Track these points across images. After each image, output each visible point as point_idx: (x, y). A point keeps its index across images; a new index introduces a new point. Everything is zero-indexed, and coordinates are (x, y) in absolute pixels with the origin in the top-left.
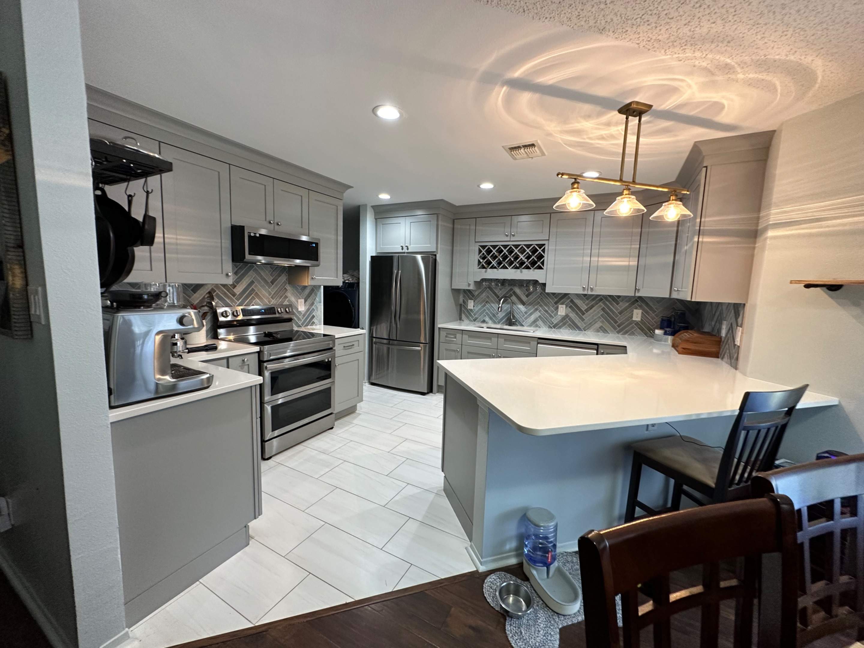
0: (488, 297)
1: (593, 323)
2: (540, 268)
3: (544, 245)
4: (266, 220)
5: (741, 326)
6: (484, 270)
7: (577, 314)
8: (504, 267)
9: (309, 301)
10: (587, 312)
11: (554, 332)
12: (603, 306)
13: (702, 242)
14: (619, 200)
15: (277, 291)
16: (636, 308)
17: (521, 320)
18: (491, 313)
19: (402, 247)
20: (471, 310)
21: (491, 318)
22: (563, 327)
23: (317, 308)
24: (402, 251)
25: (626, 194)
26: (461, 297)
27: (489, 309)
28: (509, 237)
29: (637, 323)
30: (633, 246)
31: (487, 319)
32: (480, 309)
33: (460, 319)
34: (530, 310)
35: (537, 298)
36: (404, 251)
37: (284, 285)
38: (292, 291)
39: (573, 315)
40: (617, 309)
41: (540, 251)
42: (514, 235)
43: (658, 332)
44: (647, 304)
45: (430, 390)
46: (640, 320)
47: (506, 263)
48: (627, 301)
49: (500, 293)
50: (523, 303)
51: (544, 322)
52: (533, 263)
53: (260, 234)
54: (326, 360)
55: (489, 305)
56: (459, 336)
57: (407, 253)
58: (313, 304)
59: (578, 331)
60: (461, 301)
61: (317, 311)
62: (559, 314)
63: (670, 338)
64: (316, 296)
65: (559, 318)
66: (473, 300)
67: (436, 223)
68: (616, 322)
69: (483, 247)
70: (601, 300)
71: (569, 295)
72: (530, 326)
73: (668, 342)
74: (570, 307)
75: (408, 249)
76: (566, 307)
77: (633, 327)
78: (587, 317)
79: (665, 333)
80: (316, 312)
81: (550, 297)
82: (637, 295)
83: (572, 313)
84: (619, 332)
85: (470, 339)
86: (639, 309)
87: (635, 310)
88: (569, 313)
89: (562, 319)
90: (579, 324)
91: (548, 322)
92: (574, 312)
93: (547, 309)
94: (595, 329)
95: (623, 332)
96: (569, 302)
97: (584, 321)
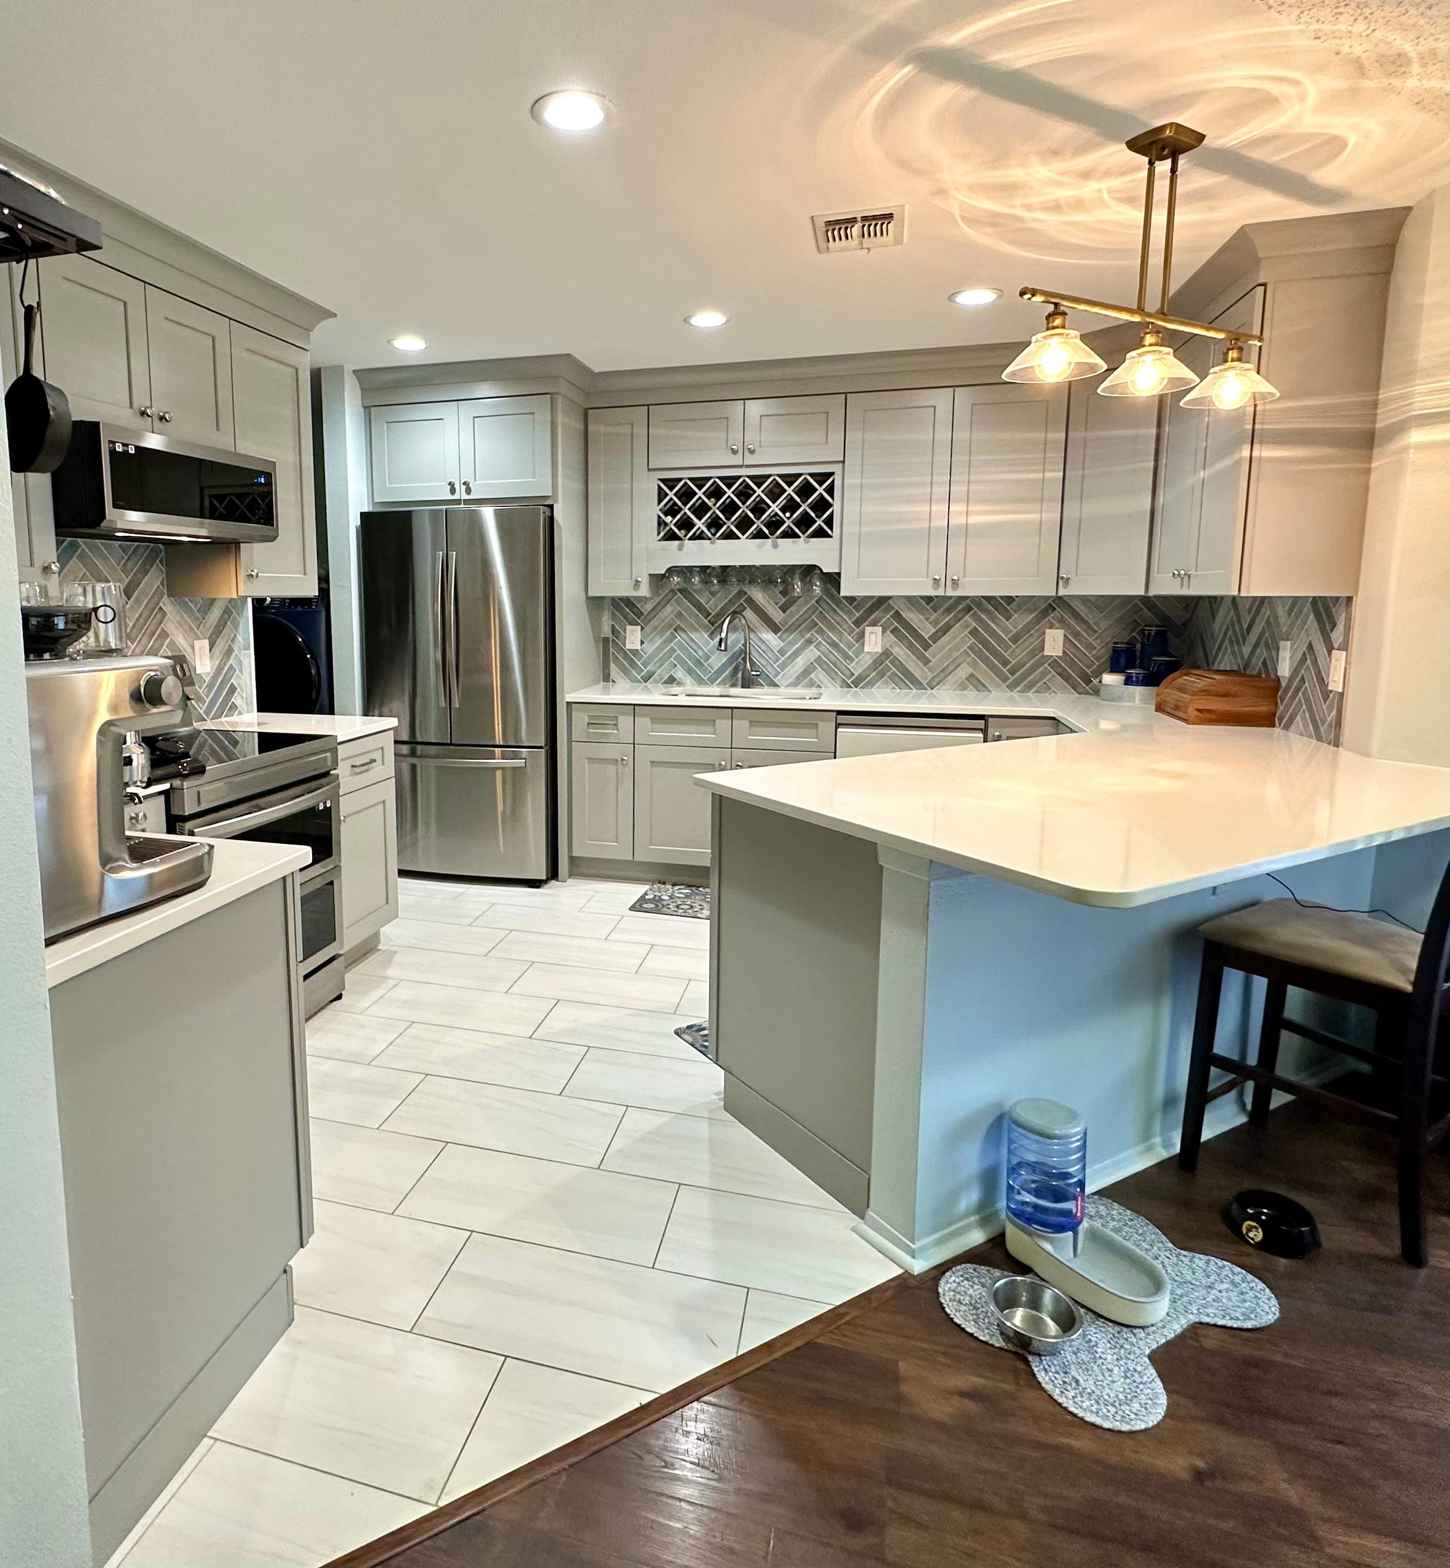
0: (680, 615)
1: (952, 668)
2: (820, 533)
3: (833, 474)
4: (131, 406)
5: (1344, 647)
6: (677, 543)
7: (910, 647)
8: (730, 536)
9: (221, 645)
10: (934, 644)
11: (856, 696)
12: (974, 624)
13: (1260, 459)
14: (1133, 358)
15: (140, 616)
16: (1052, 627)
17: (769, 671)
18: (690, 656)
19: (452, 484)
20: (635, 652)
21: (690, 671)
22: (879, 683)
23: (240, 663)
24: (451, 497)
25: (1151, 345)
26: (604, 618)
27: (683, 648)
28: (739, 455)
29: (1054, 663)
30: (1048, 475)
31: (679, 673)
32: (660, 649)
33: (607, 678)
34: (791, 644)
35: (810, 612)
36: (456, 497)
37: (156, 599)
38: (178, 618)
39: (900, 652)
40: (1006, 631)
41: (821, 490)
42: (752, 452)
43: (1109, 679)
44: (1075, 614)
45: (553, 873)
46: (1061, 654)
47: (732, 523)
48: (1030, 610)
49: (713, 604)
50: (775, 628)
51: (828, 672)
52: (805, 522)
53: (137, 447)
54: (321, 808)
55: (683, 635)
56: (625, 721)
57: (466, 502)
58: (229, 651)
59: (915, 691)
60: (606, 631)
61: (241, 672)
62: (866, 650)
63: (1138, 691)
64: (237, 630)
65: (867, 661)
66: (639, 624)
67: (549, 418)
68: (1005, 662)
69: (671, 483)
70: (969, 609)
71: (891, 602)
72: (795, 684)
73: (1133, 701)
74: (891, 632)
75: (468, 491)
76: (883, 632)
77: (1044, 674)
78: (937, 653)
79: (1128, 681)
80: (238, 676)
81: (842, 609)
82: (1062, 592)
83: (899, 646)
84: (1012, 687)
85: (657, 726)
86: (1057, 628)
87: (1048, 631)
88: (891, 646)
89: (875, 662)
90: (917, 673)
91: (840, 673)
92: (904, 643)
93: (836, 639)
94: (955, 683)
95: (1022, 685)
96: (889, 618)
97: (929, 663)
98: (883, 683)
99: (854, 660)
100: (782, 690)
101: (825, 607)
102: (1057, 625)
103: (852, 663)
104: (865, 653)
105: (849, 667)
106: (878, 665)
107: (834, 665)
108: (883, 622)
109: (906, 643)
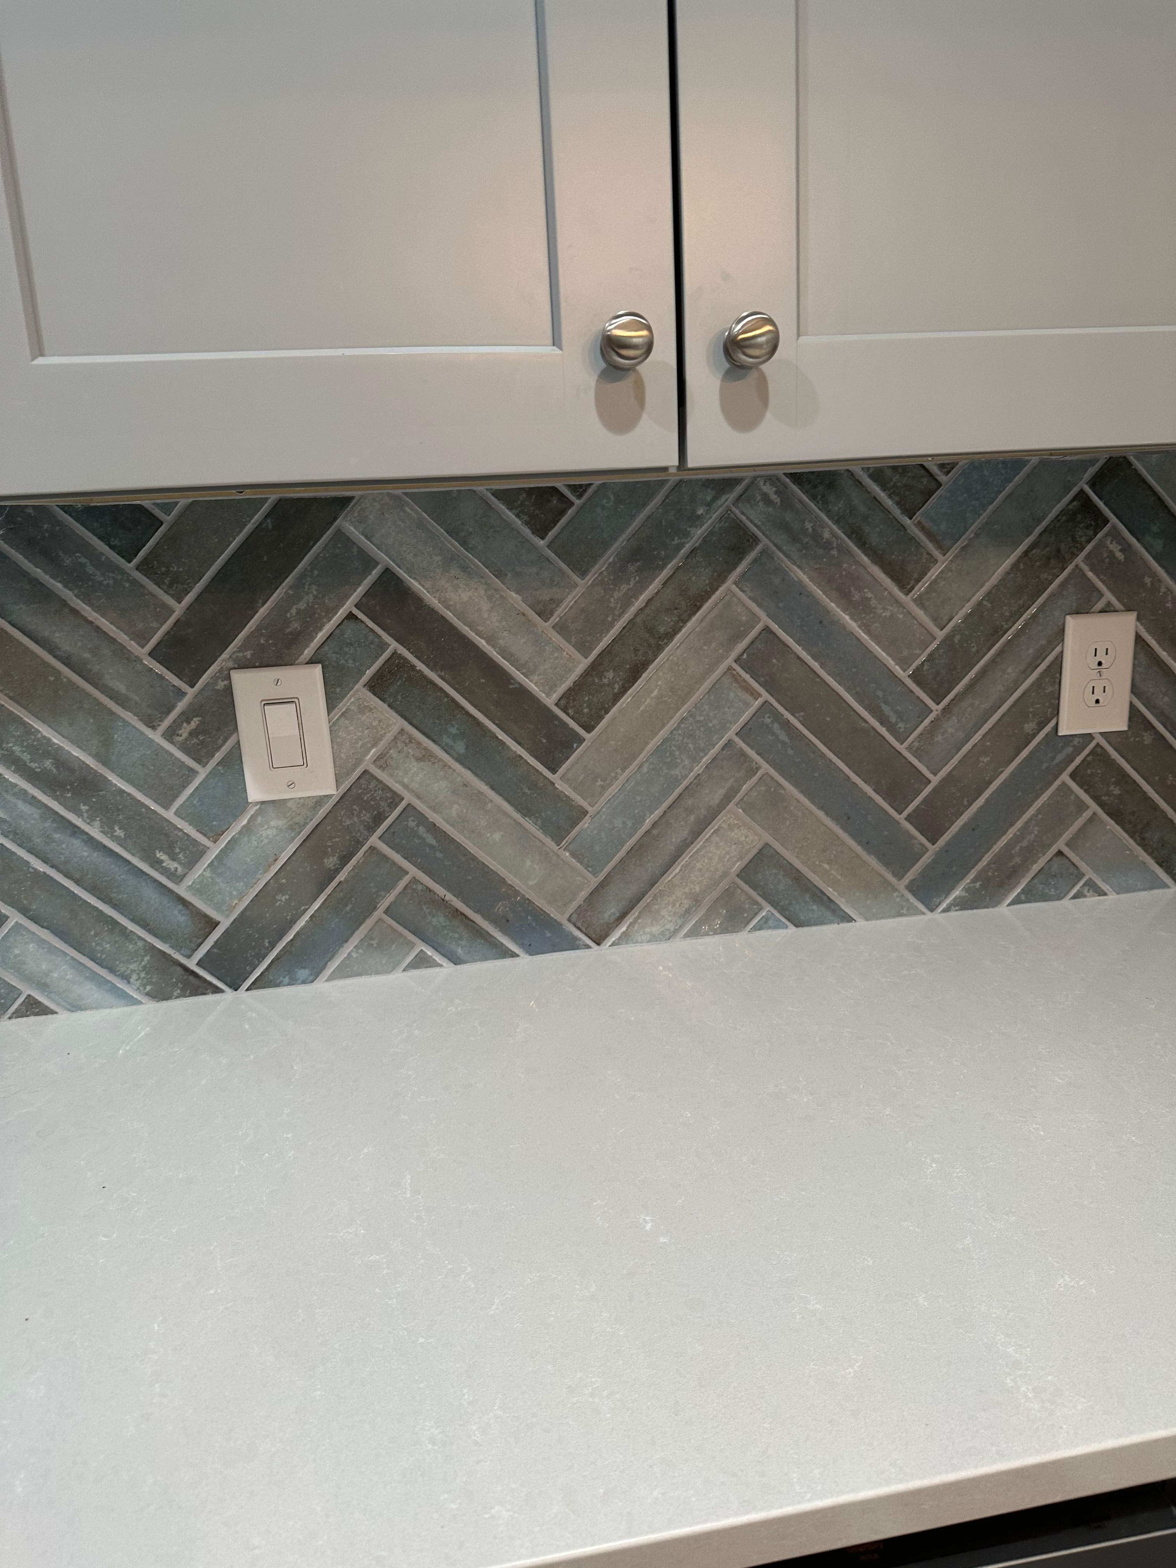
1: (678, 833)
7: (481, 756)
10: (589, 728)
12: (765, 620)
29: (1094, 765)
39: (431, 784)
46: (1121, 725)
48: (999, 533)
59: (524, 960)
62: (254, 794)
68: (899, 784)
70: (735, 542)
74: (377, 686)
76: (331, 691)
77: (1058, 817)
78: (603, 772)
83: (427, 757)
84: (929, 889)
86: (1107, 609)
87: (1071, 622)
88: (381, 760)
89: (309, 847)
90: (523, 878)
91: (131, 926)
92: (446, 739)
93: (76, 752)
94: (697, 901)
95: (972, 875)
96: (351, 616)
97: (574, 824)
98: (366, 943)
99: (196, 853)
102: (1109, 596)
103: (191, 864)
104: (252, 811)
105: (181, 890)
106: (330, 862)
107: (93, 890)
108: (321, 636)
109: (455, 737)
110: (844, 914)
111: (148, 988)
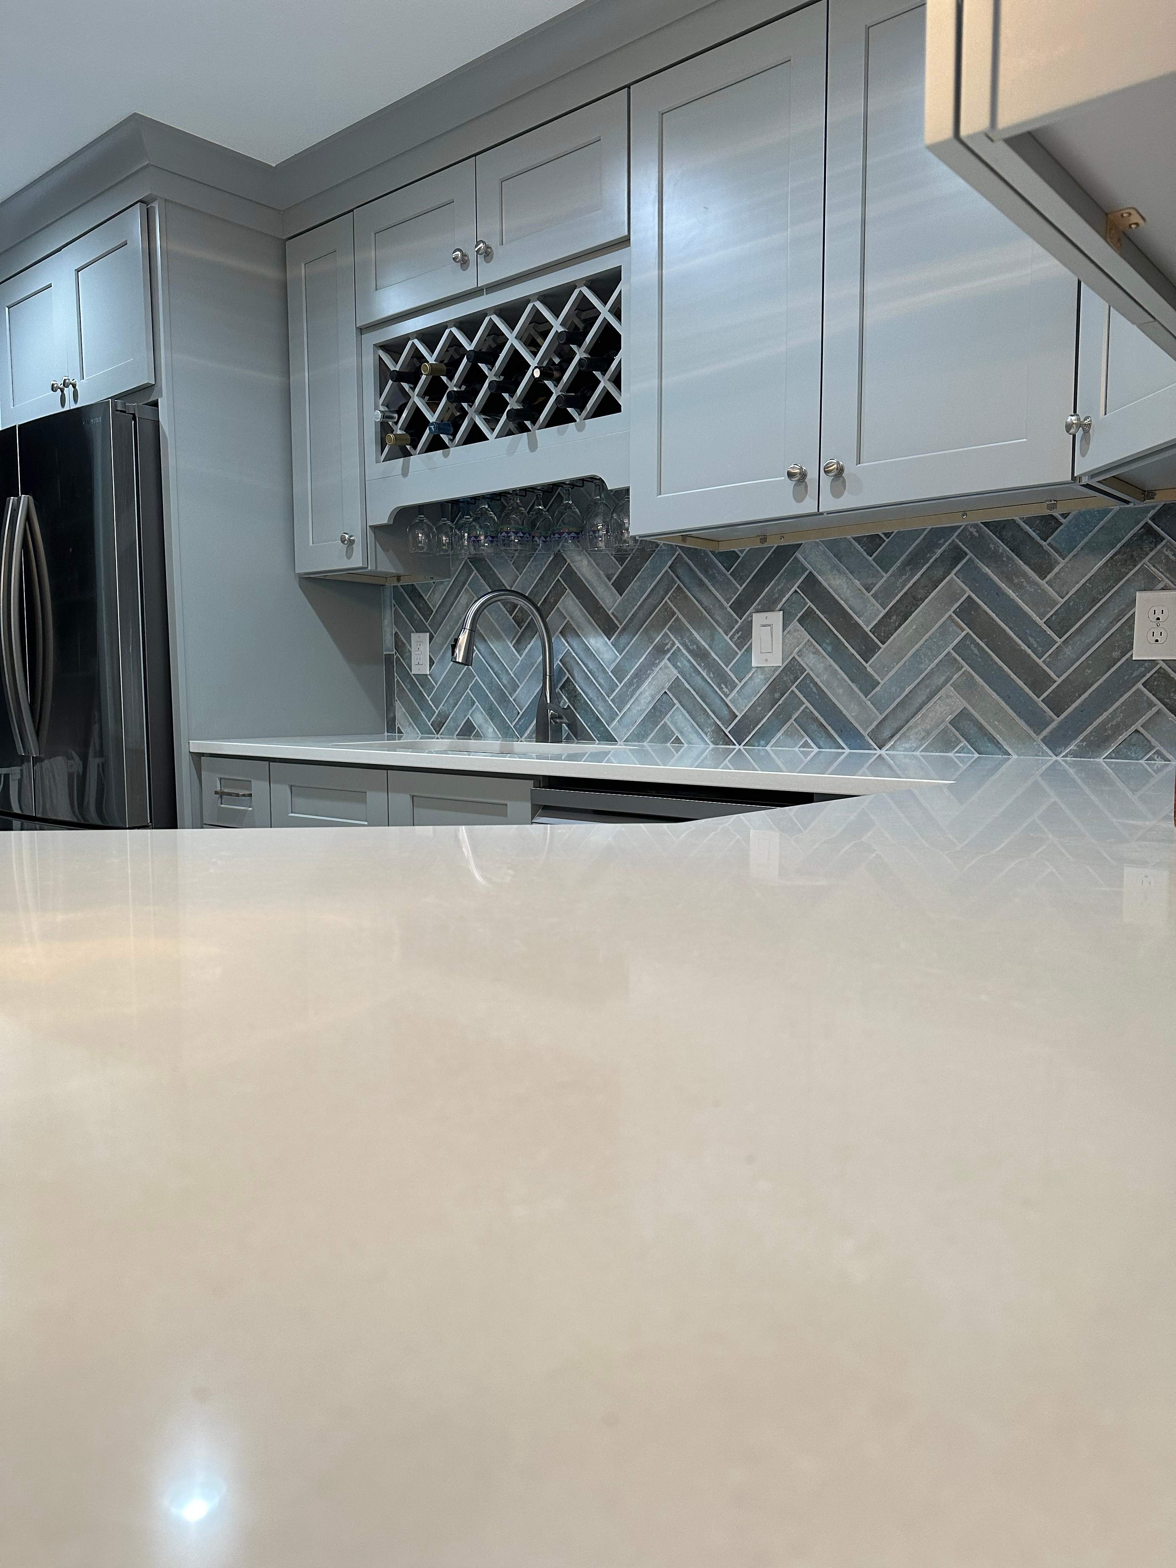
1: (921, 698)
3: (617, 272)
6: (405, 462)
7: (837, 653)
10: (883, 643)
11: (739, 761)
12: (969, 592)
16: (1150, 584)
17: (599, 709)
18: (491, 685)
20: (423, 681)
21: (491, 713)
22: (779, 734)
26: (386, 622)
27: (483, 672)
28: (472, 268)
29: (1160, 679)
31: (479, 718)
32: (453, 673)
33: (391, 727)
34: (631, 657)
39: (818, 664)
40: (1040, 601)
41: (604, 312)
42: (490, 258)
47: (478, 411)
48: (1095, 549)
50: (608, 628)
51: (694, 712)
55: (482, 647)
56: (259, 788)
59: (847, 751)
60: (389, 642)
62: (754, 664)
65: (759, 685)
66: (429, 631)
68: (1038, 682)
69: (391, 347)
70: (956, 555)
71: (798, 554)
74: (800, 621)
76: (786, 622)
77: (1136, 708)
78: (889, 665)
81: (712, 578)
83: (816, 652)
84: (1055, 743)
85: (299, 801)
86: (1164, 588)
87: (1140, 595)
88: (800, 653)
89: (772, 689)
90: (850, 712)
91: (710, 713)
92: (824, 645)
93: (703, 643)
94: (928, 733)
95: (1081, 737)
96: (796, 591)
97: (874, 688)
98: (786, 734)
99: (734, 686)
100: (620, 746)
101: (686, 579)
103: (731, 691)
104: (754, 670)
105: (727, 701)
106: (777, 695)
107: (701, 697)
108: (784, 599)
109: (828, 644)
110: (1005, 751)
111: (712, 739)
